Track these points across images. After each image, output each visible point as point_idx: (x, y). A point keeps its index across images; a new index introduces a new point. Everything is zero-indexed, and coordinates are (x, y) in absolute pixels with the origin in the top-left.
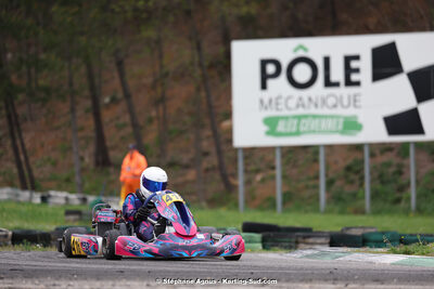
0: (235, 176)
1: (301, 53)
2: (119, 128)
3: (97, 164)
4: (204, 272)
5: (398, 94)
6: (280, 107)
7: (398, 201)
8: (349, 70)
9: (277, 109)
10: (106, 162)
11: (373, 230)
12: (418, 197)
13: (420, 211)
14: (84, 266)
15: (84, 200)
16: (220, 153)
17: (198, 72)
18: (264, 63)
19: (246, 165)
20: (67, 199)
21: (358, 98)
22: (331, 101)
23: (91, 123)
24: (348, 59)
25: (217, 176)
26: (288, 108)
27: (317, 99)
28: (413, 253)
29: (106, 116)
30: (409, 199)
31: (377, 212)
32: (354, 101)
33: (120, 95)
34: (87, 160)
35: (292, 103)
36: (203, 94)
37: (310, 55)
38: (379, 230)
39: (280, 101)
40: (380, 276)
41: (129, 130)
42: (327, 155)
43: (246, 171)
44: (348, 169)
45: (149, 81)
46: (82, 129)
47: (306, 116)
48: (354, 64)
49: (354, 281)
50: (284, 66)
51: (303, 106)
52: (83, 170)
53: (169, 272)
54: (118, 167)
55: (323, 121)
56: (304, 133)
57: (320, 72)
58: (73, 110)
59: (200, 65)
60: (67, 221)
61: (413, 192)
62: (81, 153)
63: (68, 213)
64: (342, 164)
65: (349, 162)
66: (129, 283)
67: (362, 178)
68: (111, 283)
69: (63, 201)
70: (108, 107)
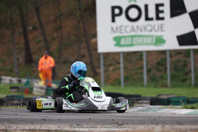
0: (99, 67)
1: (133, 3)
2: (38, 43)
3: (26, 62)
5: (184, 24)
7: (185, 80)
8: (158, 12)
9: (121, 32)
10: (31, 61)
11: (173, 96)
12: (196, 78)
13: (196, 86)
15: (20, 81)
16: (90, 55)
17: (78, 13)
18: (113, 8)
19: (105, 62)
20: (11, 80)
21: (163, 26)
22: (149, 28)
23: (22, 40)
24: (157, 6)
25: (90, 68)
26: (126, 32)
27: (141, 26)
29: (31, 36)
30: (190, 79)
31: (174, 86)
32: (161, 28)
33: (38, 25)
34: (21, 60)
35: (128, 29)
36: (81, 25)
37: (137, 4)
39: (122, 28)
41: (43, 44)
42: (147, 56)
43: (105, 65)
44: (158, 63)
45: (53, 18)
47: (136, 36)
48: (161, 8)
50: (124, 9)
51: (134, 30)
52: (19, 65)
54: (37, 63)
55: (145, 39)
56: (135, 45)
57: (143, 13)
58: (13, 34)
59: (80, 9)
60: (11, 92)
61: (193, 75)
62: (18, 57)
63: (12, 88)
64: (155, 61)
65: (159, 60)
67: (166, 68)
69: (8, 82)
70: (31, 31)
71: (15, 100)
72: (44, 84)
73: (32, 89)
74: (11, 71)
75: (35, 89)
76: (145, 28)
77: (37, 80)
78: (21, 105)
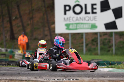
1: (77, 3)
2: (18, 27)
3: (11, 39)
4: (46, 74)
5: (109, 16)
6: (70, 20)
7: (109, 51)
8: (93, 9)
9: (70, 21)
10: (14, 38)
11: (101, 60)
12: (116, 49)
13: (116, 54)
14: (7, 72)
15: (7, 50)
16: (51, 35)
17: (44, 9)
18: (65, 6)
20: (1, 50)
21: (96, 17)
22: (87, 18)
23: (9, 25)
24: (93, 5)
25: (50, 43)
26: (73, 21)
27: (82, 18)
28: (114, 68)
29: (14, 23)
30: (112, 50)
31: (102, 55)
32: (95, 19)
33: (18, 16)
34: (7, 37)
35: (74, 19)
36: (45, 16)
37: (80, 3)
38: (103, 60)
39: (70, 18)
40: (103, 75)
41: (21, 28)
42: (86, 36)
44: (93, 40)
45: (28, 12)
46: (6, 27)
47: (79, 23)
48: (95, 7)
49: (95, 77)
50: (72, 6)
51: (78, 20)
52: (6, 41)
53: (35, 74)
54: (17, 39)
56: (78, 29)
57: (83, 9)
58: (3, 21)
59: (45, 7)
60: (1, 57)
61: (114, 48)
62: (6, 35)
63: (2, 54)
64: (91, 39)
65: (93, 38)
66: (22, 77)
67: (97, 44)
68: (16, 77)
70: (14, 20)
71: (3, 62)
72: (21, 53)
73: (14, 55)
74: (1, 44)
75: (16, 56)
76: (85, 19)
77: (17, 50)
78: (7, 65)
